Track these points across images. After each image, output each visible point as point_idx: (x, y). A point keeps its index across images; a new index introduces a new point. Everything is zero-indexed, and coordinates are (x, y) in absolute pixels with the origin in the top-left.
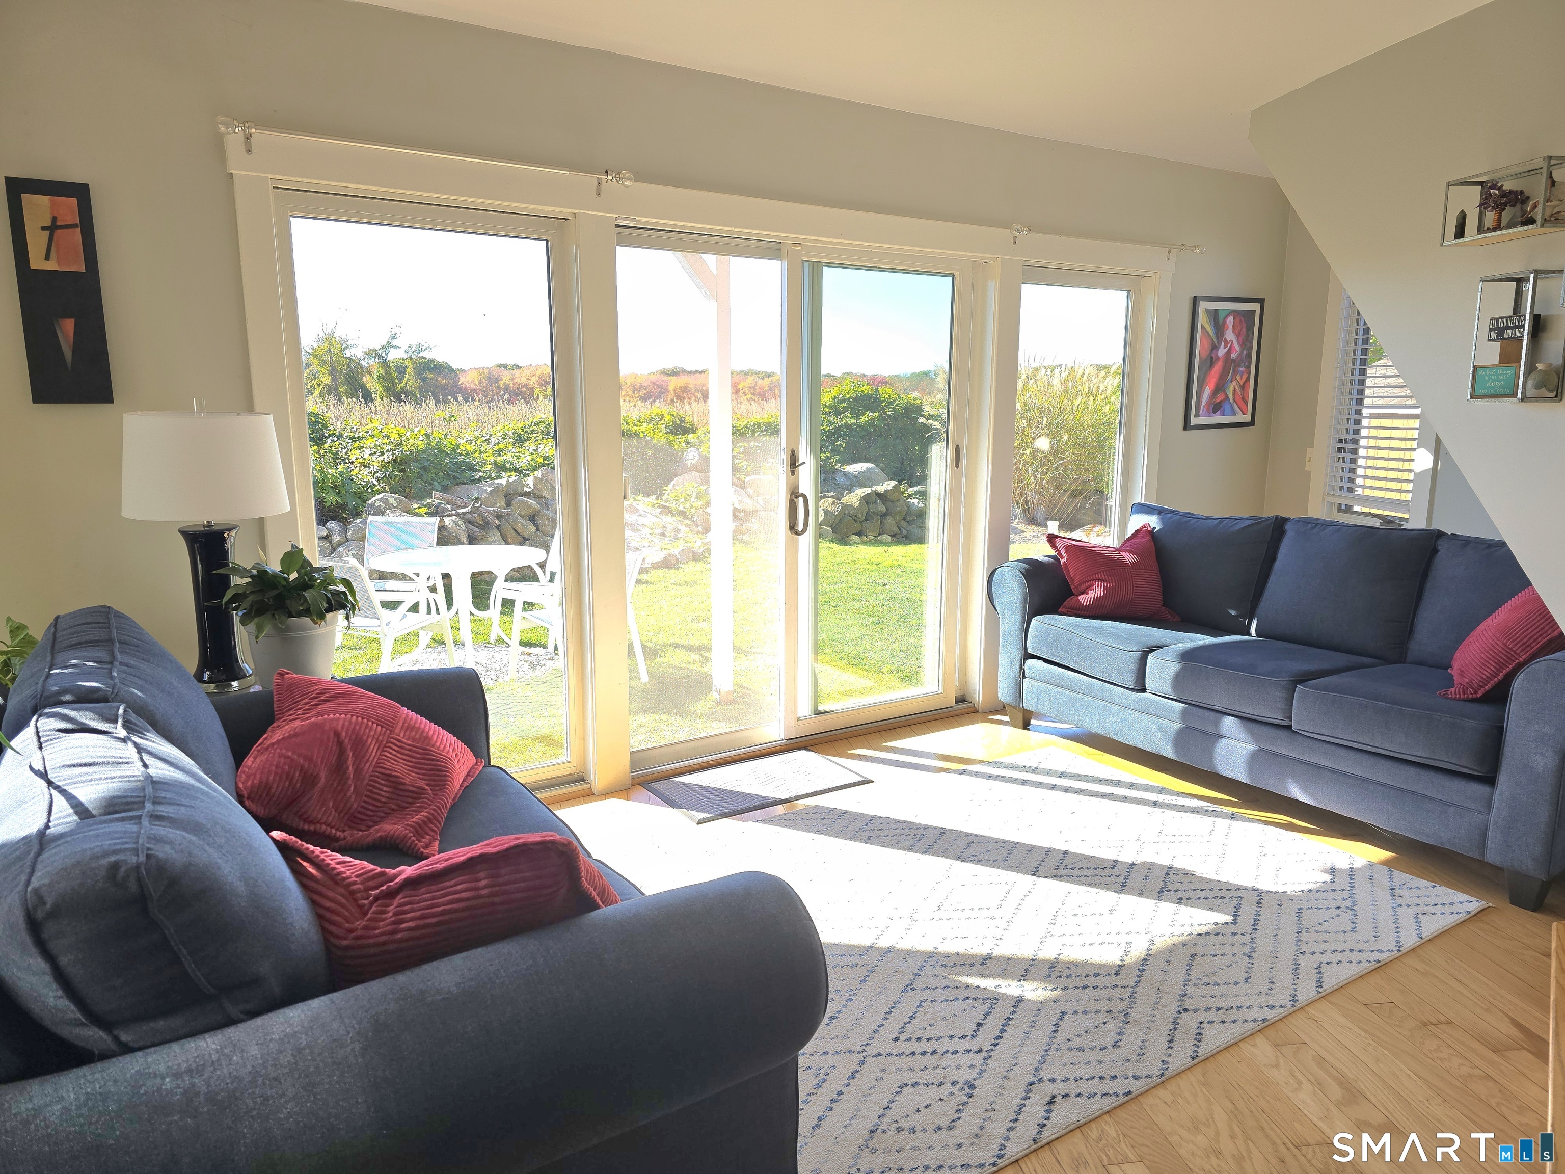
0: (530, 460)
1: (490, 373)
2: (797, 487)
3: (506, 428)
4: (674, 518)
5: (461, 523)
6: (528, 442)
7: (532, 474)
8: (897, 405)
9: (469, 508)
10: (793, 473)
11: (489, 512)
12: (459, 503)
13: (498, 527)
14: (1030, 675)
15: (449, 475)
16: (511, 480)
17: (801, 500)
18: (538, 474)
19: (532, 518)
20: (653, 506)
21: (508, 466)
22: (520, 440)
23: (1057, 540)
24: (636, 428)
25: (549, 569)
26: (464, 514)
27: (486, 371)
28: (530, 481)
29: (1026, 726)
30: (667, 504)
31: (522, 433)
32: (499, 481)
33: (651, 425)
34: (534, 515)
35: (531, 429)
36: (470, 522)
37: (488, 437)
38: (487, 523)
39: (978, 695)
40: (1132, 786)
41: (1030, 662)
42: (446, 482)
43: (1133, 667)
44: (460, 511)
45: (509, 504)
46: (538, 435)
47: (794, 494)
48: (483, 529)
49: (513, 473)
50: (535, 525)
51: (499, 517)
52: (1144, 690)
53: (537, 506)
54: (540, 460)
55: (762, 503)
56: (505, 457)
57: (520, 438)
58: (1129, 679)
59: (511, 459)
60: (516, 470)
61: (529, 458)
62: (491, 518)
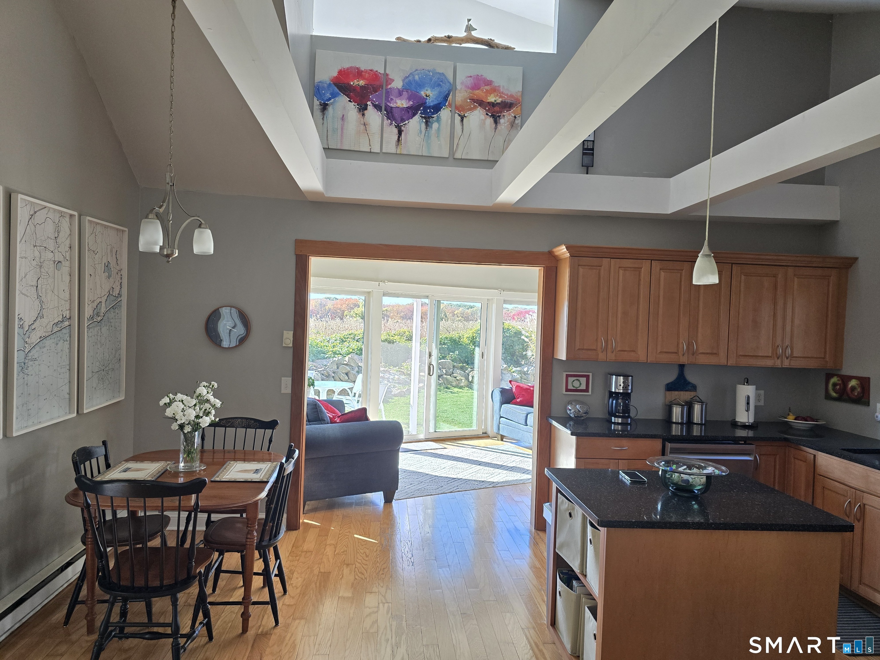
0: (347, 350)
1: (321, 302)
2: (431, 362)
3: (337, 336)
4: (405, 377)
5: (319, 374)
6: (345, 342)
7: (347, 356)
8: (511, 331)
9: (323, 369)
10: (430, 358)
11: (330, 370)
12: (319, 367)
13: (333, 377)
14: (502, 423)
15: (315, 355)
16: (340, 358)
17: (432, 366)
18: (350, 356)
19: (347, 374)
20: (397, 371)
21: (337, 352)
22: (343, 341)
23: (512, 382)
24: (392, 338)
25: (354, 391)
26: (321, 371)
27: (319, 300)
28: (347, 359)
29: (502, 440)
30: (403, 371)
31: (344, 338)
32: (335, 359)
33: (399, 337)
34: (348, 373)
35: (347, 337)
36: (323, 374)
37: (329, 340)
38: (329, 375)
39: (490, 433)
40: (524, 454)
41: (502, 419)
42: (314, 358)
43: (524, 418)
44: (319, 370)
45: (338, 368)
46: (350, 339)
47: (430, 364)
48: (327, 377)
49: (339, 355)
50: (348, 377)
51: (334, 373)
52: (527, 425)
53: (349, 369)
54: (351, 350)
55: (445, 372)
56: (336, 349)
57: (342, 340)
58: (523, 422)
59: (339, 350)
60: (341, 354)
61: (346, 349)
62: (331, 373)
